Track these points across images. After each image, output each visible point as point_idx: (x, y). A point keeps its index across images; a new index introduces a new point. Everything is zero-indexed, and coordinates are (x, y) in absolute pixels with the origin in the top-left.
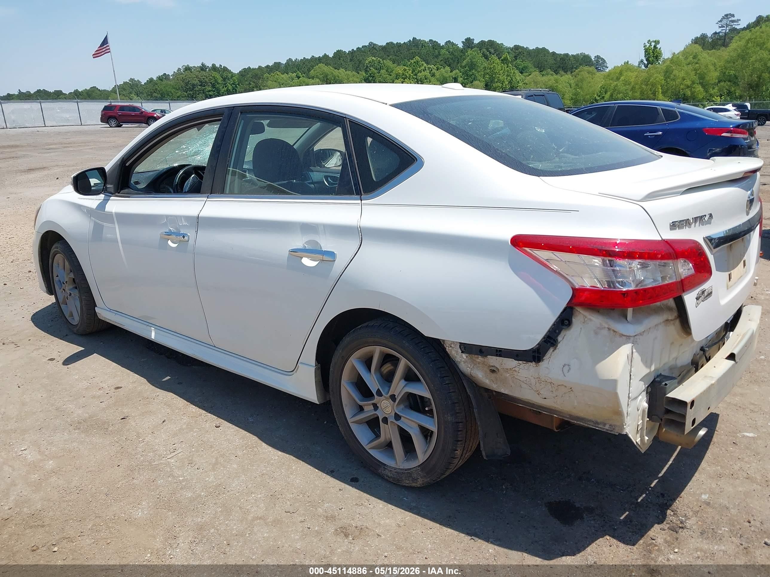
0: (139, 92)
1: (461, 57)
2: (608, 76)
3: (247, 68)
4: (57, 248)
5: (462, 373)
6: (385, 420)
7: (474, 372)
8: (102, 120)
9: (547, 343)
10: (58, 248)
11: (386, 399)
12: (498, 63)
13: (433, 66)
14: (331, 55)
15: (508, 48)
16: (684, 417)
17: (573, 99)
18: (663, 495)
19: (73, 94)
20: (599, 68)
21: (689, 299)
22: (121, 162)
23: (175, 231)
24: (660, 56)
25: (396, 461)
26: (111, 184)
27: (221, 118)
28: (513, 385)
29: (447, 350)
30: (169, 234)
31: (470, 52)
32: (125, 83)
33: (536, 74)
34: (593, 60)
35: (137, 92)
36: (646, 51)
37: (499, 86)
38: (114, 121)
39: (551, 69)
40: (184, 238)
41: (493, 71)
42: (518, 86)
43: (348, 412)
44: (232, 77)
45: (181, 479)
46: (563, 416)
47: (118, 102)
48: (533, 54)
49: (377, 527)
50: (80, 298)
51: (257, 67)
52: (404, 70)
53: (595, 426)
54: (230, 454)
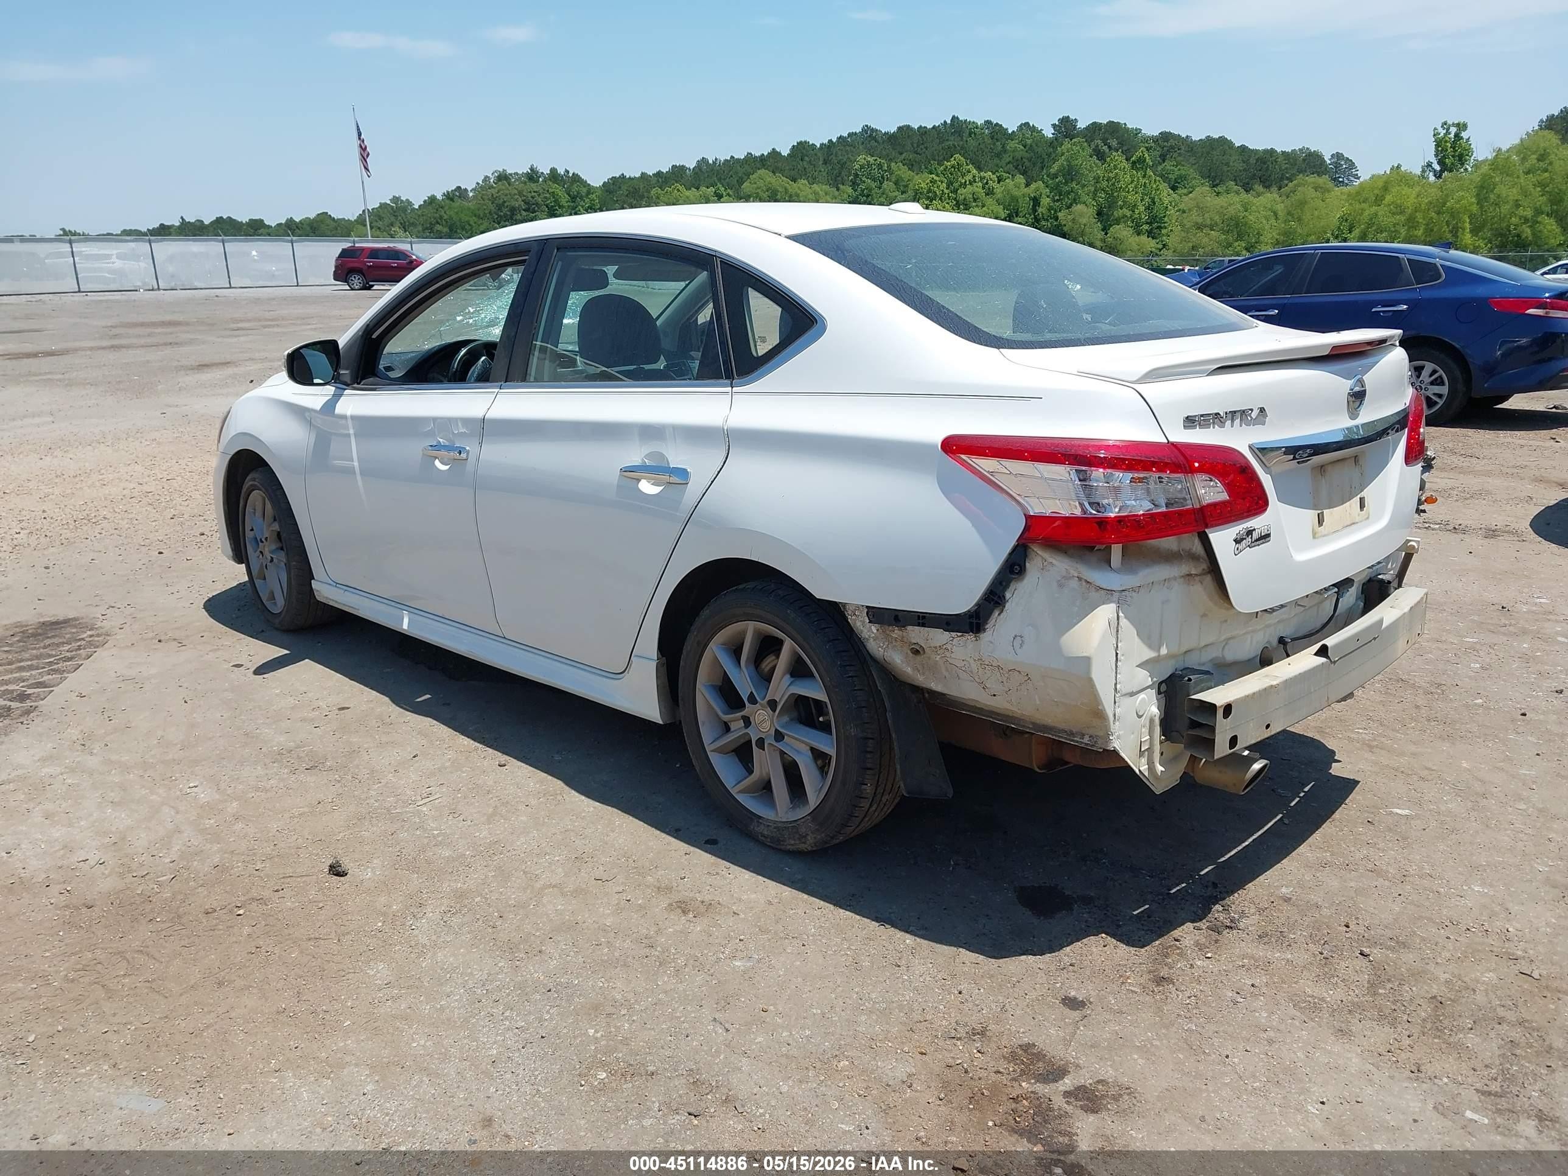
0: (409, 222)
1: (1049, 155)
2: (1358, 193)
3: (618, 176)
4: (254, 479)
5: (871, 657)
6: (761, 743)
7: (889, 655)
8: (337, 277)
9: (990, 603)
10: (254, 481)
11: (763, 708)
12: (1124, 168)
13: (990, 173)
14: (785, 152)
15: (1146, 139)
16: (1212, 729)
17: (1281, 241)
18: (1215, 885)
19: (283, 227)
20: (1341, 179)
21: (1222, 539)
22: (364, 332)
23: (447, 444)
24: (1468, 155)
25: (777, 810)
26: (347, 369)
27: (527, 257)
28: (947, 674)
29: (849, 620)
30: (437, 447)
31: (1067, 145)
32: (383, 206)
33: (1202, 192)
34: (1329, 162)
35: (405, 222)
36: (1439, 143)
37: (1126, 216)
38: (359, 279)
39: (1235, 180)
40: (460, 454)
41: (1113, 184)
42: (1164, 217)
43: (707, 734)
44: (588, 193)
45: (436, 832)
46: (1024, 726)
47: (368, 241)
48: (1200, 149)
49: (735, 903)
50: (288, 566)
51: (638, 175)
52: (931, 182)
53: (1069, 740)
54: (517, 802)
